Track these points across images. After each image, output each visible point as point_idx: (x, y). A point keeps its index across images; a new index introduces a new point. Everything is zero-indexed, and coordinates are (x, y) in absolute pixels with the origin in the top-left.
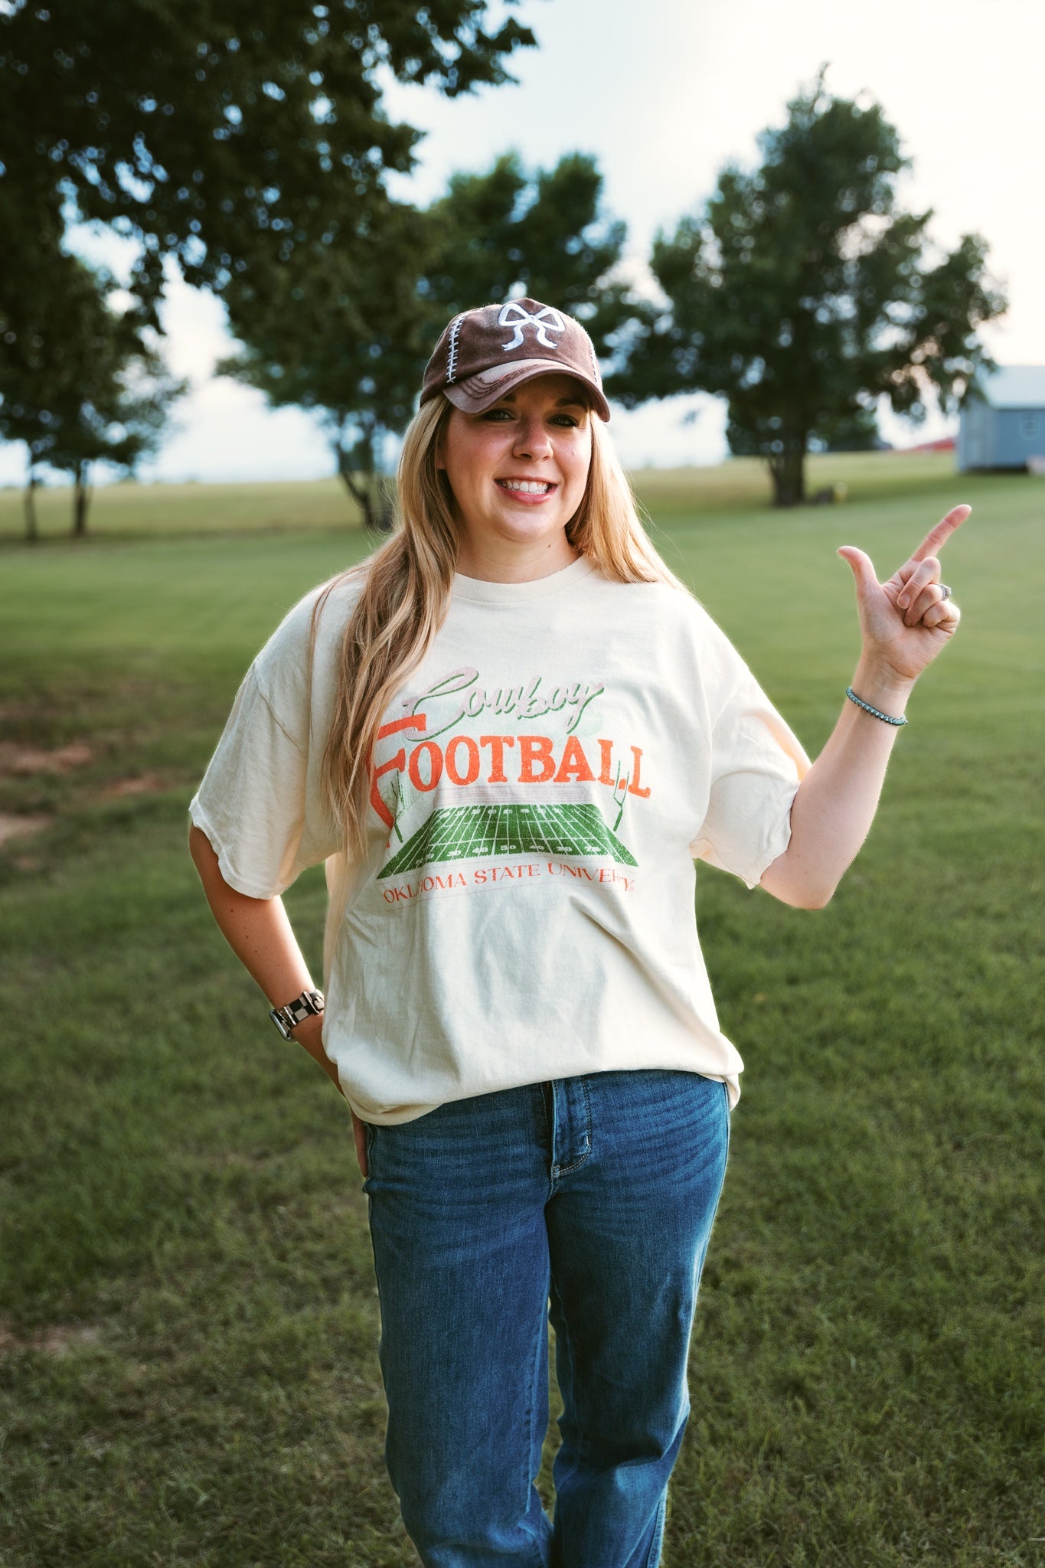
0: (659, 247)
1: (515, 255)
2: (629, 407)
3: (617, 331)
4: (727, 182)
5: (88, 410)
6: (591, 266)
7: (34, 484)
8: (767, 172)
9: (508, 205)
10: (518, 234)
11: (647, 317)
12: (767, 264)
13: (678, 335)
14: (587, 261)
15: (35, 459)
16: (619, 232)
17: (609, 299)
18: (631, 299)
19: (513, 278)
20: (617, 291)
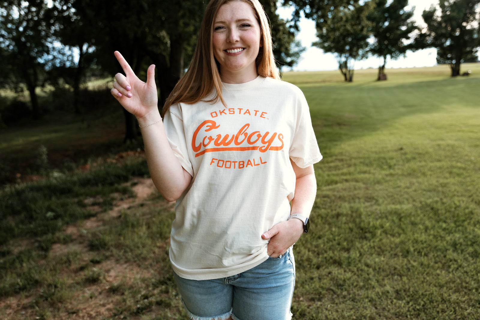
0: (425, 11)
1: (386, 15)
2: (413, 51)
3: (412, 33)
6: (406, 17)
10: (387, 10)
11: (420, 29)
12: (455, 14)
13: (428, 33)
14: (405, 16)
16: (414, 8)
17: (410, 25)
18: (416, 25)
19: (386, 20)
20: (413, 23)
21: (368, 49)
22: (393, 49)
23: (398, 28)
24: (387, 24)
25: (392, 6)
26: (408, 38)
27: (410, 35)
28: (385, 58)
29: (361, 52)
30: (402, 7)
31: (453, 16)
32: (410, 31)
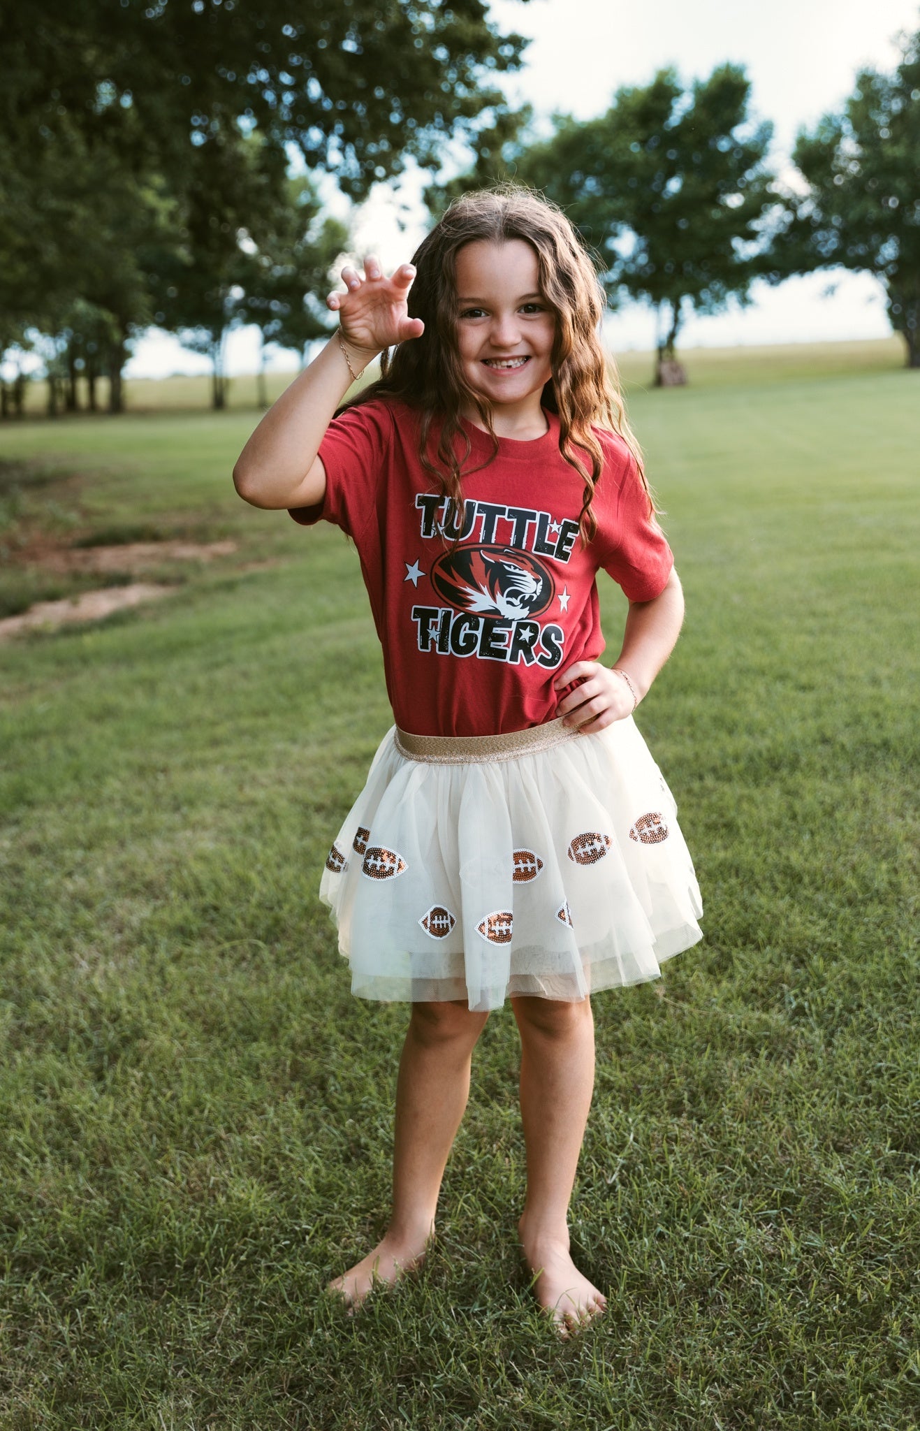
0: (801, 142)
1: (672, 154)
2: (772, 283)
3: (763, 217)
4: (865, 80)
5: (311, 300)
6: (740, 161)
8: (904, 71)
9: (666, 112)
10: (674, 138)
11: (790, 205)
12: (901, 152)
13: (818, 216)
14: (736, 157)
15: (267, 339)
16: (766, 132)
17: (756, 188)
18: (774, 188)
19: (670, 175)
20: (763, 181)
22: (702, 277)
23: (713, 200)
24: (674, 185)
25: (688, 122)
26: (751, 236)
27: (756, 225)
28: (677, 307)
30: (726, 129)
31: (895, 159)
32: (754, 210)
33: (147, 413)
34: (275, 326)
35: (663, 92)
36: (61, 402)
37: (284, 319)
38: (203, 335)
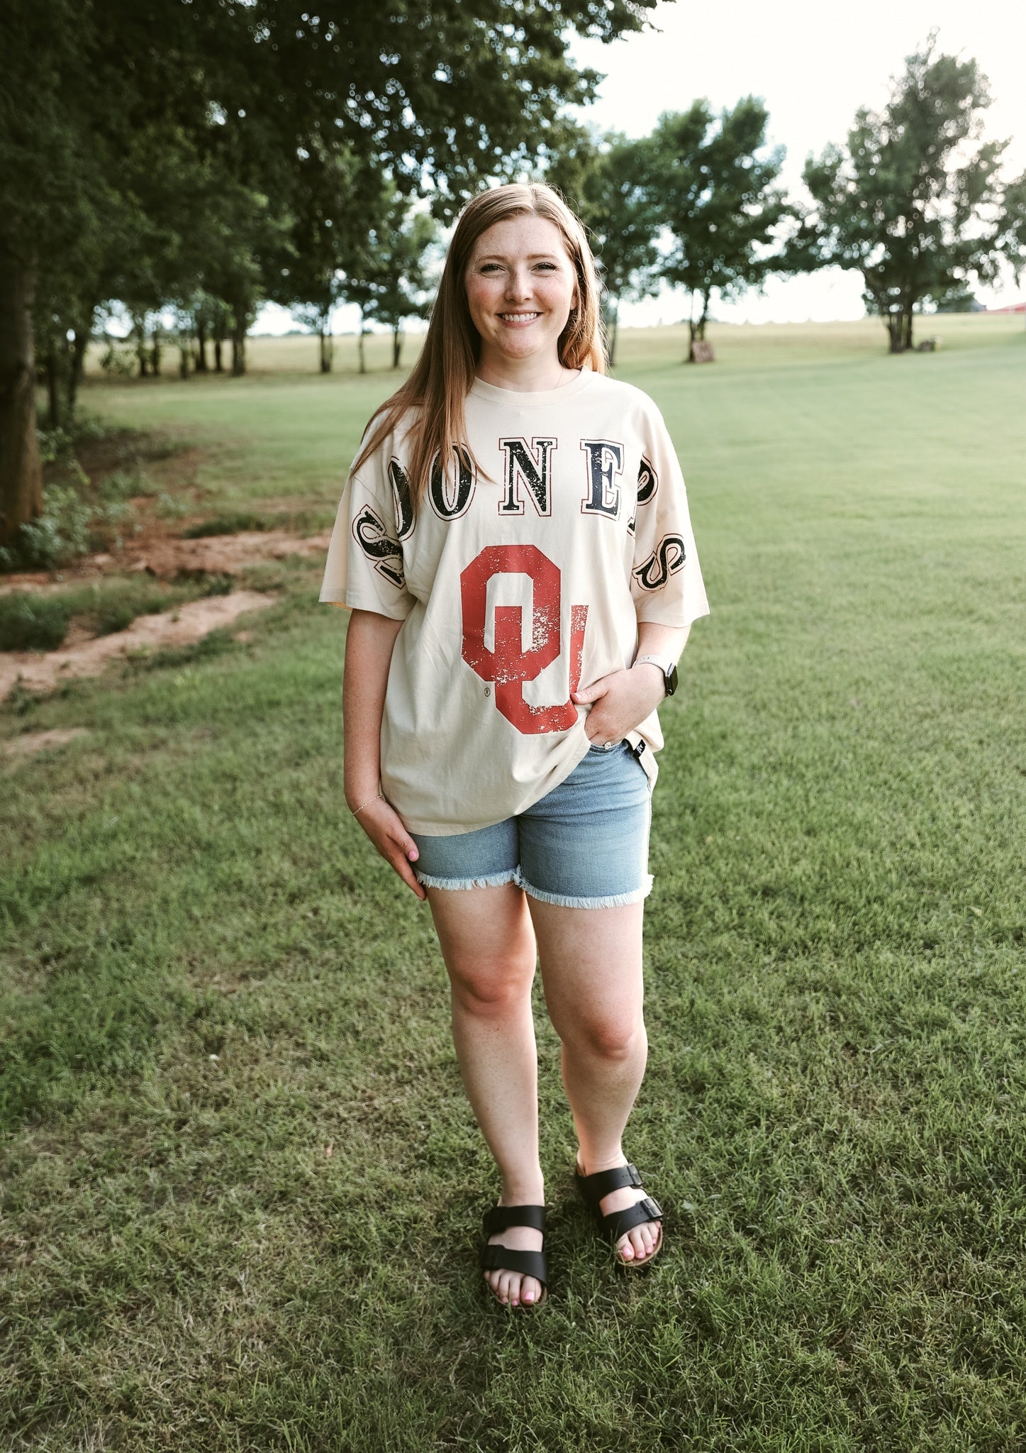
0: (809, 164)
1: (704, 170)
3: (778, 225)
4: (863, 116)
5: (403, 282)
6: (760, 177)
7: (365, 333)
8: (894, 110)
9: (699, 137)
10: (707, 156)
11: (801, 216)
12: (890, 176)
13: (822, 227)
14: (758, 172)
15: (366, 315)
16: (780, 153)
17: (772, 202)
18: (786, 202)
19: (703, 187)
20: (779, 195)
21: (655, 269)
22: (729, 272)
23: (737, 209)
24: (706, 196)
25: (718, 145)
26: (767, 240)
27: (771, 231)
28: (707, 297)
29: (636, 277)
30: (749, 149)
31: (886, 182)
32: (771, 217)
33: (265, 376)
34: (374, 303)
35: (698, 119)
36: (191, 364)
37: (380, 297)
38: (312, 310)
